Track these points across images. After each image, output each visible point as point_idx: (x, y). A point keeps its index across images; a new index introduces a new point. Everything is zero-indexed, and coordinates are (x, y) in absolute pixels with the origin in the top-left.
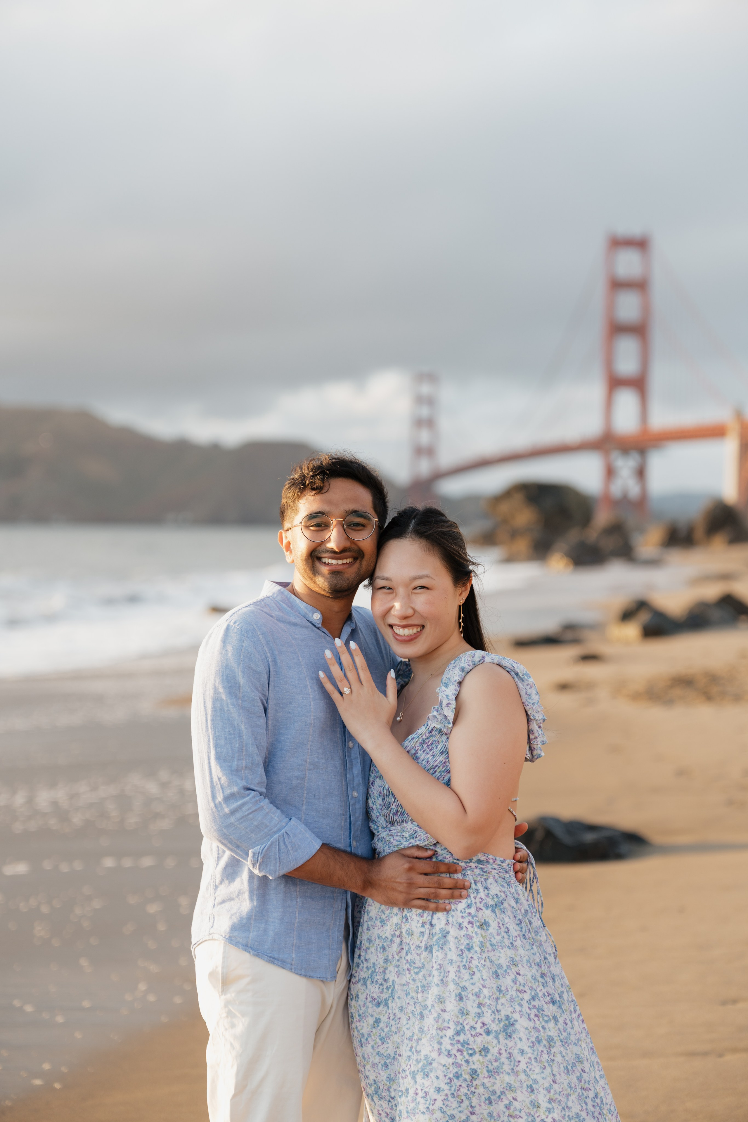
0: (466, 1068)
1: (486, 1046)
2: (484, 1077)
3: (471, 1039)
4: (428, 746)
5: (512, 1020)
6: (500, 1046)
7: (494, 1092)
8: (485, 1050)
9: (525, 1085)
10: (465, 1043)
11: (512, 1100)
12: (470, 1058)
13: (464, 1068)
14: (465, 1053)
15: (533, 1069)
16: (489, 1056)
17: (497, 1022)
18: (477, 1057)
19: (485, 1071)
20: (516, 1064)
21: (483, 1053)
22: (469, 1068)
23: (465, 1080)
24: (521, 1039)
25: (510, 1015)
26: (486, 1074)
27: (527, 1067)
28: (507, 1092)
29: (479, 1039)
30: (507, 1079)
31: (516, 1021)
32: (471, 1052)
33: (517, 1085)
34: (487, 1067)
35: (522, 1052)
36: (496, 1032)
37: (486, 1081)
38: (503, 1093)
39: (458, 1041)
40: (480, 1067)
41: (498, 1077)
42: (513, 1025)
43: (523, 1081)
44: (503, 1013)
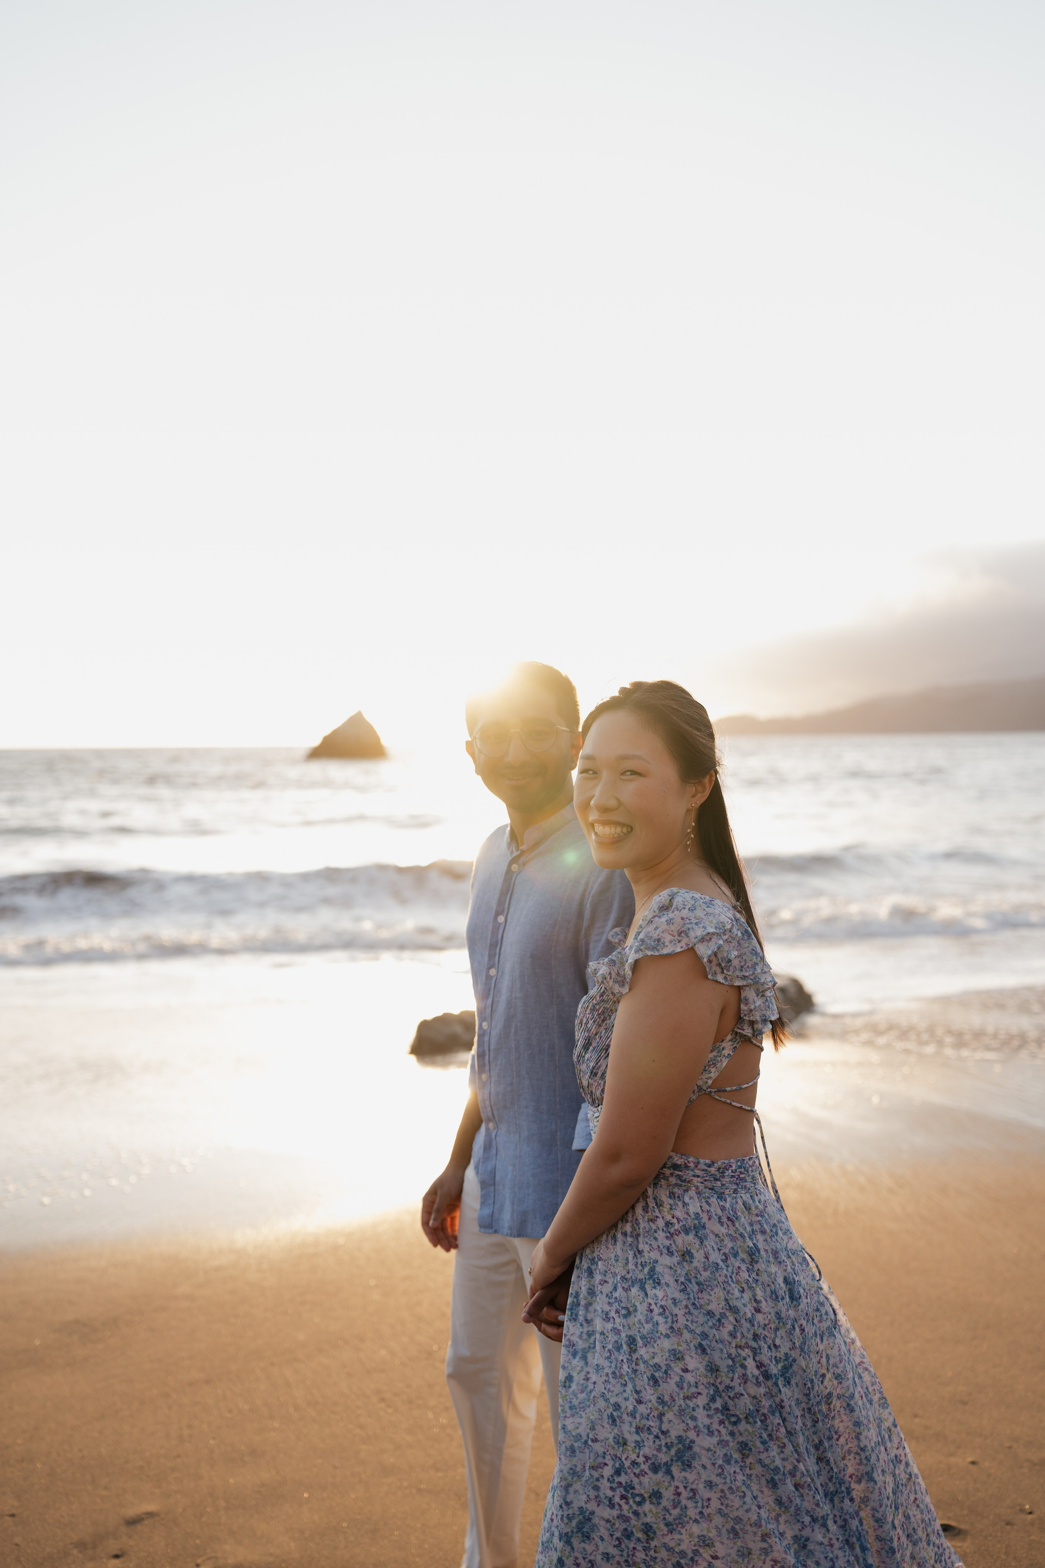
0: (636, 1523)
1: (656, 1489)
2: (663, 1535)
3: (636, 1481)
4: (599, 1014)
5: (688, 1441)
6: (676, 1483)
7: (683, 1554)
8: (656, 1496)
9: (724, 1531)
10: (630, 1487)
11: (711, 1560)
12: (639, 1508)
13: (633, 1522)
14: (631, 1501)
15: (731, 1504)
16: (664, 1503)
17: (664, 1449)
18: (647, 1506)
19: (662, 1526)
20: (705, 1504)
21: (654, 1500)
22: (640, 1522)
23: (639, 1540)
24: (704, 1467)
25: (684, 1434)
26: (665, 1529)
27: (722, 1504)
28: (701, 1550)
29: (646, 1480)
30: (696, 1529)
31: (693, 1442)
32: (638, 1499)
33: (713, 1534)
34: (664, 1519)
35: (710, 1485)
36: (666, 1464)
37: (667, 1539)
38: (696, 1552)
39: (620, 1483)
40: (654, 1520)
41: (683, 1531)
42: (690, 1448)
43: (720, 1527)
44: (674, 1434)
